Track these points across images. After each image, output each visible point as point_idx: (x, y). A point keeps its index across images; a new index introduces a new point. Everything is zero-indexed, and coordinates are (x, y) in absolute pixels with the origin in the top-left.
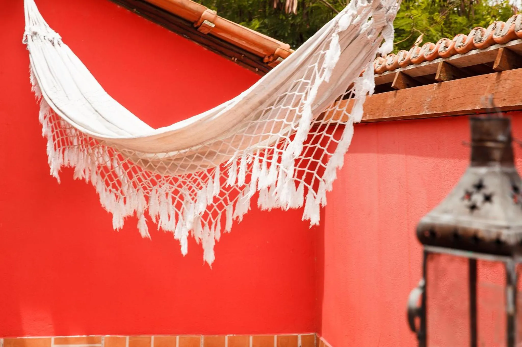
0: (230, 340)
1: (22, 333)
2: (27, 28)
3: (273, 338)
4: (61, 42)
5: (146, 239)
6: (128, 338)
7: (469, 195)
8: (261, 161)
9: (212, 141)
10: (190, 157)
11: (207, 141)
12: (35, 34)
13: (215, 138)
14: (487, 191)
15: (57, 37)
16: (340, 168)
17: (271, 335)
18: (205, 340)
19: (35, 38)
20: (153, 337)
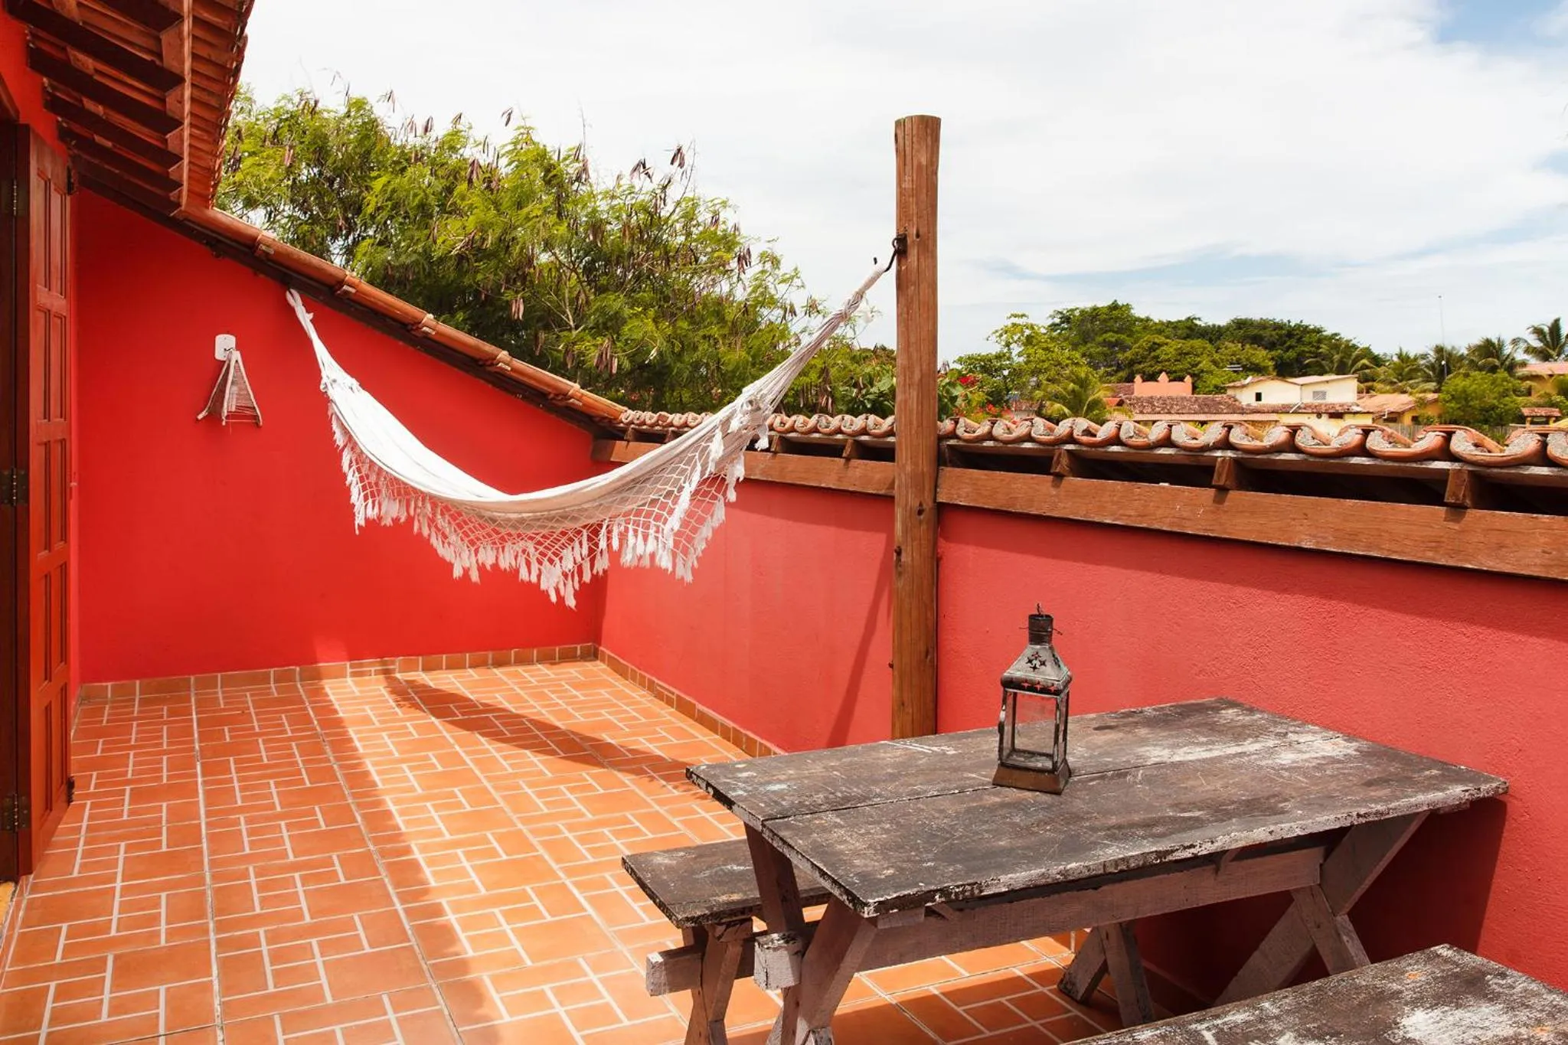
0: (515, 652)
1: (316, 662)
2: (324, 374)
3: (555, 650)
4: (360, 388)
5: (475, 583)
6: (420, 658)
7: (1030, 661)
8: (635, 531)
9: (576, 508)
10: (547, 519)
11: (568, 507)
12: (335, 381)
13: (580, 505)
14: (1042, 659)
15: (354, 383)
16: (709, 539)
17: (553, 648)
18: (493, 655)
19: (334, 385)
20: (444, 656)
